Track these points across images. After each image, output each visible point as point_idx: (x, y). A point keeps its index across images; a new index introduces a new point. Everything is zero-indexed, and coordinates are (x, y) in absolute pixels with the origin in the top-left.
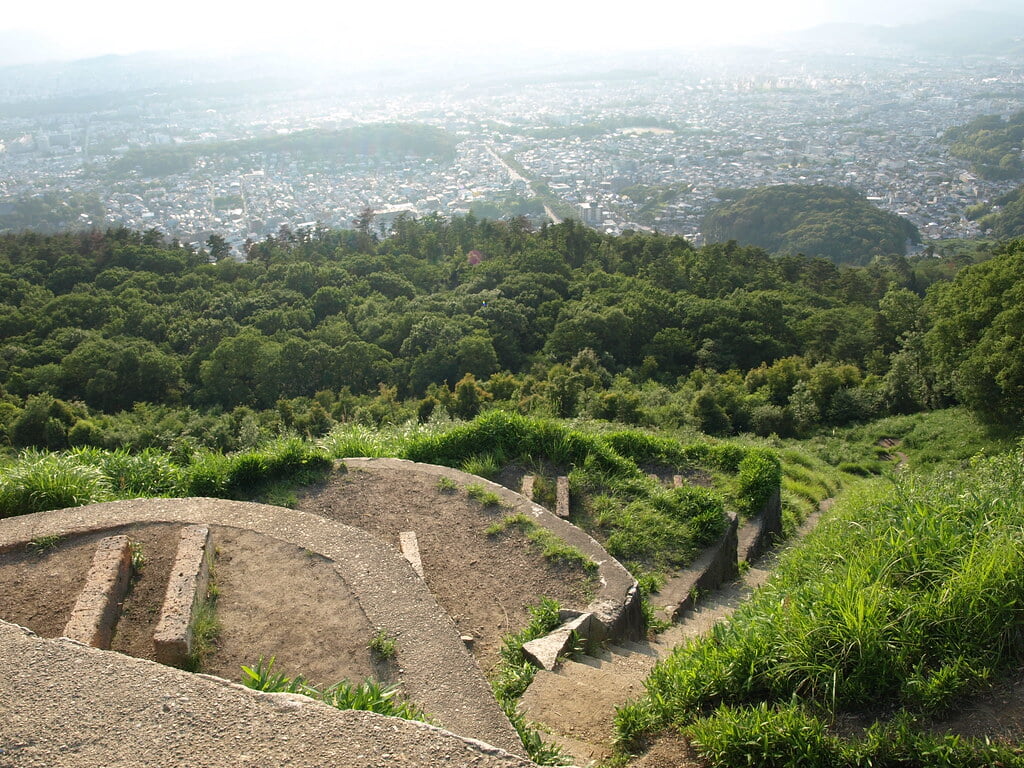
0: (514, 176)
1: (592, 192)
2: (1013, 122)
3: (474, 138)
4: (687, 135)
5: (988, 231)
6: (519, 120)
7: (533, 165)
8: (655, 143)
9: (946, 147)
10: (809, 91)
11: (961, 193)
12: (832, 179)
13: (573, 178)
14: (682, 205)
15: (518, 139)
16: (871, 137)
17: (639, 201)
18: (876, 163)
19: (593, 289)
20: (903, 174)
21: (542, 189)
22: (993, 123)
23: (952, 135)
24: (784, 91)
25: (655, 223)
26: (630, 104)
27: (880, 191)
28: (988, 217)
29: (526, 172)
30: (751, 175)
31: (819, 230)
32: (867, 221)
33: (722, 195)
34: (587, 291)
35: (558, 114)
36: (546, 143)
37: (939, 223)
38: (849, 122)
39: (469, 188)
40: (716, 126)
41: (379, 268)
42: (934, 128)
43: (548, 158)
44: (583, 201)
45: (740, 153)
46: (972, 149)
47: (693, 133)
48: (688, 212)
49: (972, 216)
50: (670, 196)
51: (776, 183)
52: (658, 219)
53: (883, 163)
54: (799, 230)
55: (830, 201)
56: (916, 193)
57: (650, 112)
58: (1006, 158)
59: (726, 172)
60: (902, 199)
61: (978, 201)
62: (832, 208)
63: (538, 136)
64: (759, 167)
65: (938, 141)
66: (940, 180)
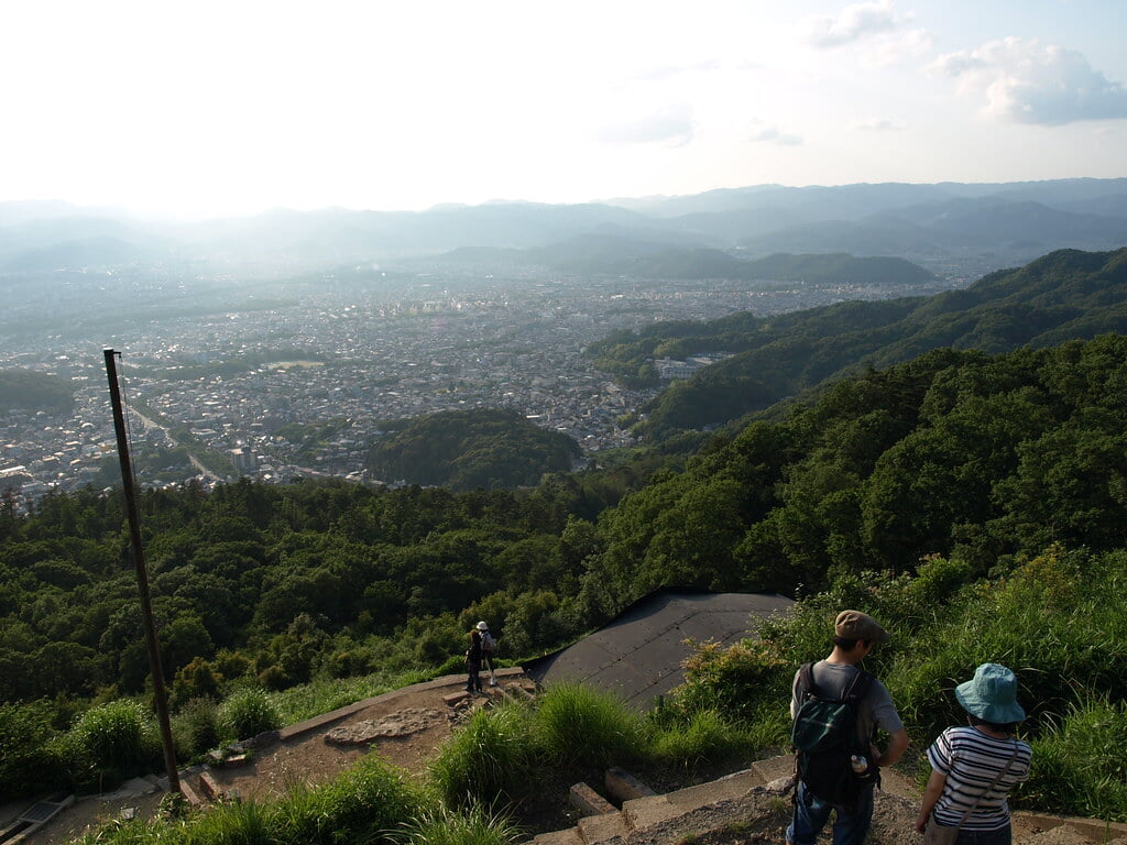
0: (149, 424)
1: (241, 436)
2: (643, 335)
3: (95, 384)
4: (338, 366)
5: (640, 438)
6: (148, 360)
7: (170, 410)
8: (306, 377)
9: (590, 361)
10: (455, 314)
11: (611, 405)
12: (491, 401)
13: (219, 422)
14: (343, 441)
15: (148, 381)
16: (520, 357)
17: (297, 440)
18: (530, 382)
19: (290, 551)
20: (556, 389)
21: (184, 437)
22: (627, 337)
23: (594, 350)
24: (432, 315)
25: (317, 463)
26: (272, 337)
27: (538, 409)
28: (637, 425)
29: (163, 418)
30: (410, 403)
31: (486, 454)
32: (531, 440)
33: (385, 427)
34: (283, 554)
35: (192, 351)
36: (181, 384)
37: (597, 435)
38: (497, 343)
39: (96, 443)
40: (367, 354)
41: (42, 556)
42: (576, 344)
43: (187, 401)
44: (235, 446)
45: (395, 381)
46: (613, 363)
47: (344, 364)
48: (350, 448)
49: (624, 425)
50: (330, 433)
51: (437, 410)
52: (319, 458)
53: (536, 381)
54: (466, 456)
55: (494, 424)
56: (571, 408)
57: (296, 344)
58: (643, 369)
59: (385, 402)
60: (559, 415)
61: (627, 410)
62: (496, 430)
63: (172, 376)
64: (418, 395)
65: (583, 356)
66: (590, 393)
